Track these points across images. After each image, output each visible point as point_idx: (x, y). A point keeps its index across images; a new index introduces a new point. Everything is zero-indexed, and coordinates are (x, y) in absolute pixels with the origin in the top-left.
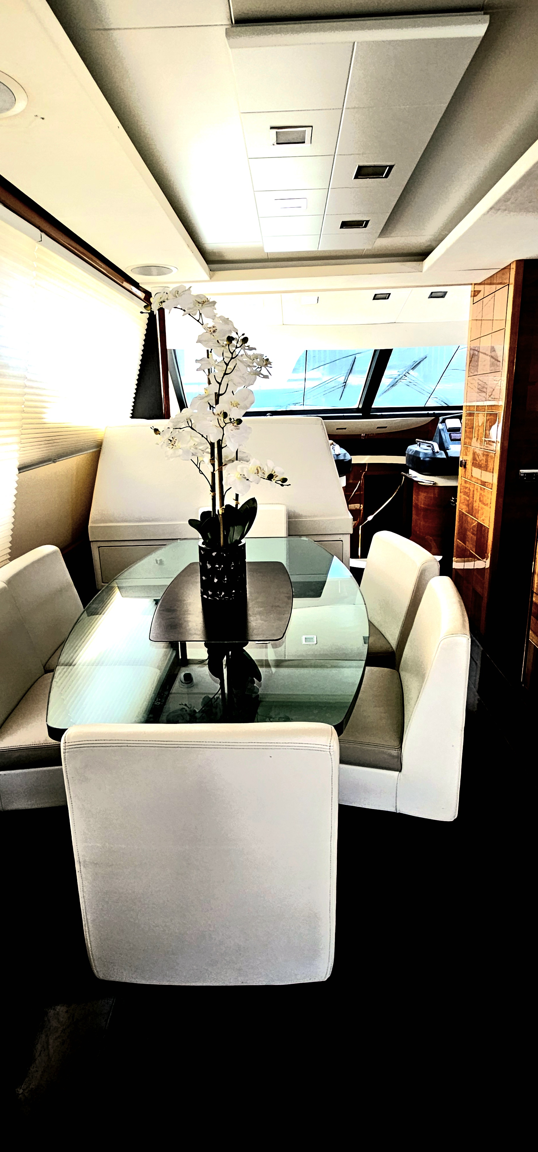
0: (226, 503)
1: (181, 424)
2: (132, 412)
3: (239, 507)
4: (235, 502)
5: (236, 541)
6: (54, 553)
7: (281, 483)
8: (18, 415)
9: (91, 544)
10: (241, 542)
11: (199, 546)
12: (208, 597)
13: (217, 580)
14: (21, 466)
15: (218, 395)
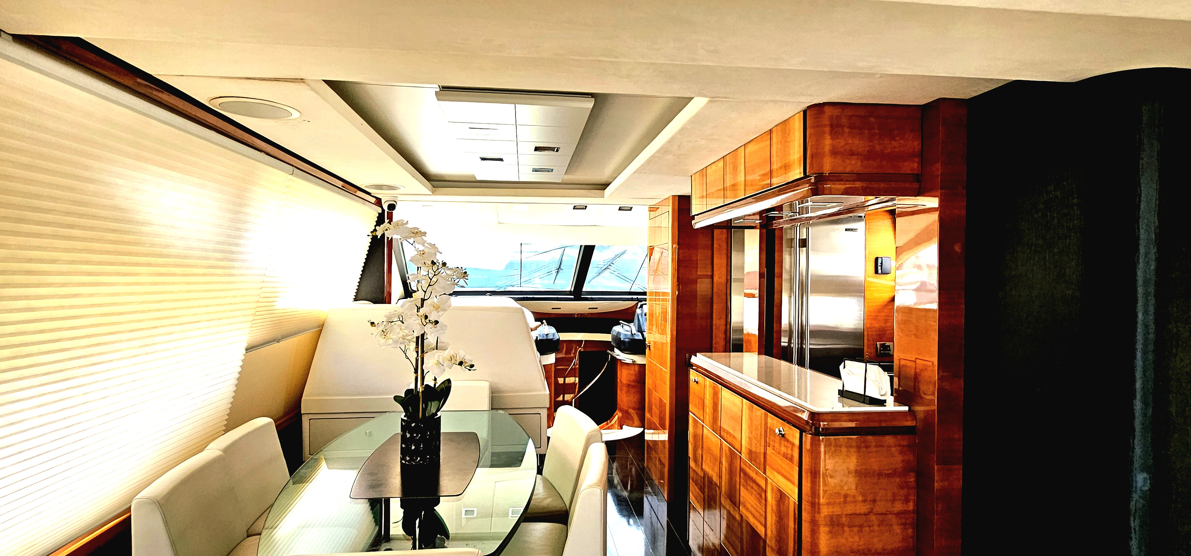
0: (425, 383)
1: (393, 318)
2: (355, 294)
3: (437, 385)
4: (434, 381)
5: (433, 414)
6: (268, 425)
7: (469, 368)
8: (254, 305)
9: (303, 416)
10: (437, 415)
11: (402, 419)
12: (406, 462)
13: (414, 447)
14: (248, 347)
15: (423, 300)
